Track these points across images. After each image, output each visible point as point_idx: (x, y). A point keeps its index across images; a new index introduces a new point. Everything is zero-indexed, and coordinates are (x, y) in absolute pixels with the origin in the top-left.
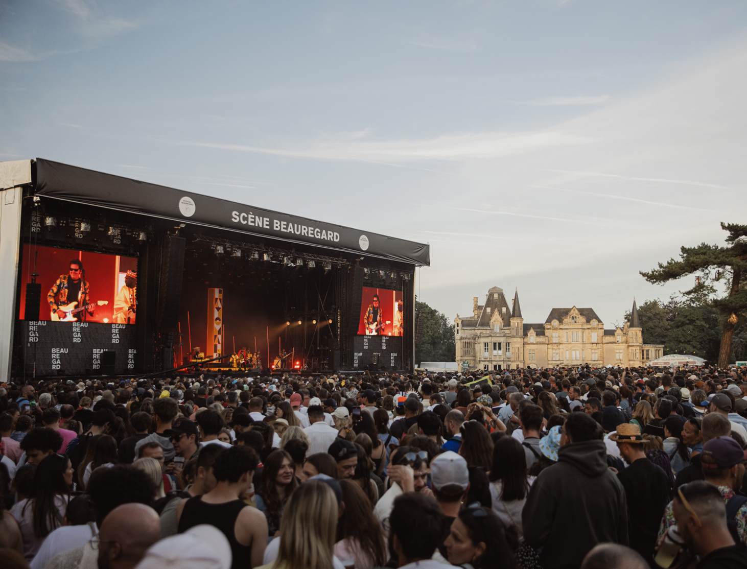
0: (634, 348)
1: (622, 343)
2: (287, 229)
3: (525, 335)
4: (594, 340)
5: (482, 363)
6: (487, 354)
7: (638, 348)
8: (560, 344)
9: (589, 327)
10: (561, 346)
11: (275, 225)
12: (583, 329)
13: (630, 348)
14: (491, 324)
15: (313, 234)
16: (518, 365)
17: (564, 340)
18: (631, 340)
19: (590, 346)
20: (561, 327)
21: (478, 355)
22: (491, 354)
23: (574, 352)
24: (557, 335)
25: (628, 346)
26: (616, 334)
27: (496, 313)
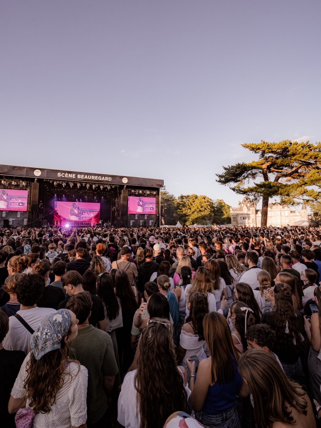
0: (304, 218)
1: (299, 216)
2: (84, 177)
3: (256, 213)
4: (287, 214)
5: (240, 224)
6: (241, 221)
7: (306, 218)
8: (271, 217)
9: (283, 210)
10: (272, 218)
11: (78, 176)
12: (280, 211)
13: (302, 218)
14: (243, 210)
15: (98, 178)
16: (253, 225)
17: (273, 215)
18: (302, 215)
19: (284, 217)
20: (272, 210)
21: (238, 221)
22: (242, 221)
23: (277, 220)
24: (270, 213)
25: (302, 217)
26: (296, 212)
27: (245, 206)
